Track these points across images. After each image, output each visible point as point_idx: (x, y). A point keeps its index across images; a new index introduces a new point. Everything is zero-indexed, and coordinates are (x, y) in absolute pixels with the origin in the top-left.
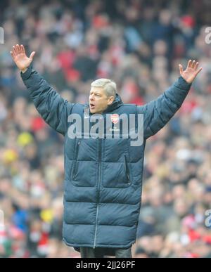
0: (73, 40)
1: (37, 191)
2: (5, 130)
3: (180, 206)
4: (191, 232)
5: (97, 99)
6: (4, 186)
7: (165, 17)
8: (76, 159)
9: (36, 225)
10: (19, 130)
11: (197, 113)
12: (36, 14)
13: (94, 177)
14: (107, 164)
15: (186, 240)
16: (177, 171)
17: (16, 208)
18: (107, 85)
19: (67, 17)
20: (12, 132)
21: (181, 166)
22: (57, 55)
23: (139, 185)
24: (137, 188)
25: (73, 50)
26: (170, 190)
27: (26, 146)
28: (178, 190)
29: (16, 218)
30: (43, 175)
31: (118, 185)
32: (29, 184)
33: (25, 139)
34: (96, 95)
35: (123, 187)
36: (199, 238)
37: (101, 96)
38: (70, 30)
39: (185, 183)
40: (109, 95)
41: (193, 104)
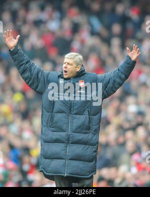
0: (53, 25)
1: (27, 135)
2: (4, 90)
3: (130, 146)
4: (138, 165)
5: (69, 67)
6: (3, 131)
7: (120, 9)
8: (52, 112)
9: (26, 159)
10: (14, 90)
11: (143, 78)
12: (26, 7)
13: (65, 125)
14: (75, 115)
15: (134, 170)
16: (128, 121)
17: (12, 147)
18: (76, 57)
19: (49, 9)
20: (9, 92)
21: (131, 117)
22: (41, 36)
23: (97, 132)
24: (95, 134)
25: (53, 33)
26: (124, 134)
27: (19, 103)
28: (129, 134)
29: (12, 155)
30: (31, 124)
31: (83, 131)
32: (21, 130)
33: (18, 97)
34: (68, 64)
35: (86, 133)
36: (144, 169)
37: (72, 65)
38: (51, 18)
39: (134, 129)
40: (78, 64)
41: (140, 72)
